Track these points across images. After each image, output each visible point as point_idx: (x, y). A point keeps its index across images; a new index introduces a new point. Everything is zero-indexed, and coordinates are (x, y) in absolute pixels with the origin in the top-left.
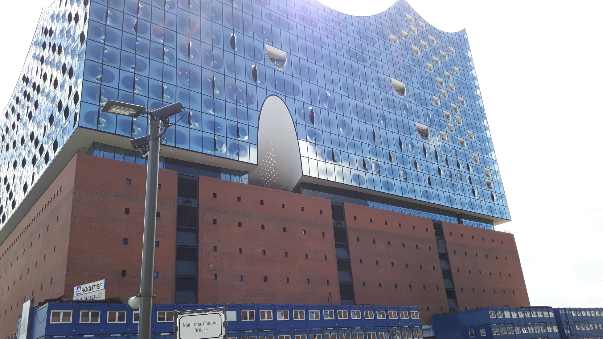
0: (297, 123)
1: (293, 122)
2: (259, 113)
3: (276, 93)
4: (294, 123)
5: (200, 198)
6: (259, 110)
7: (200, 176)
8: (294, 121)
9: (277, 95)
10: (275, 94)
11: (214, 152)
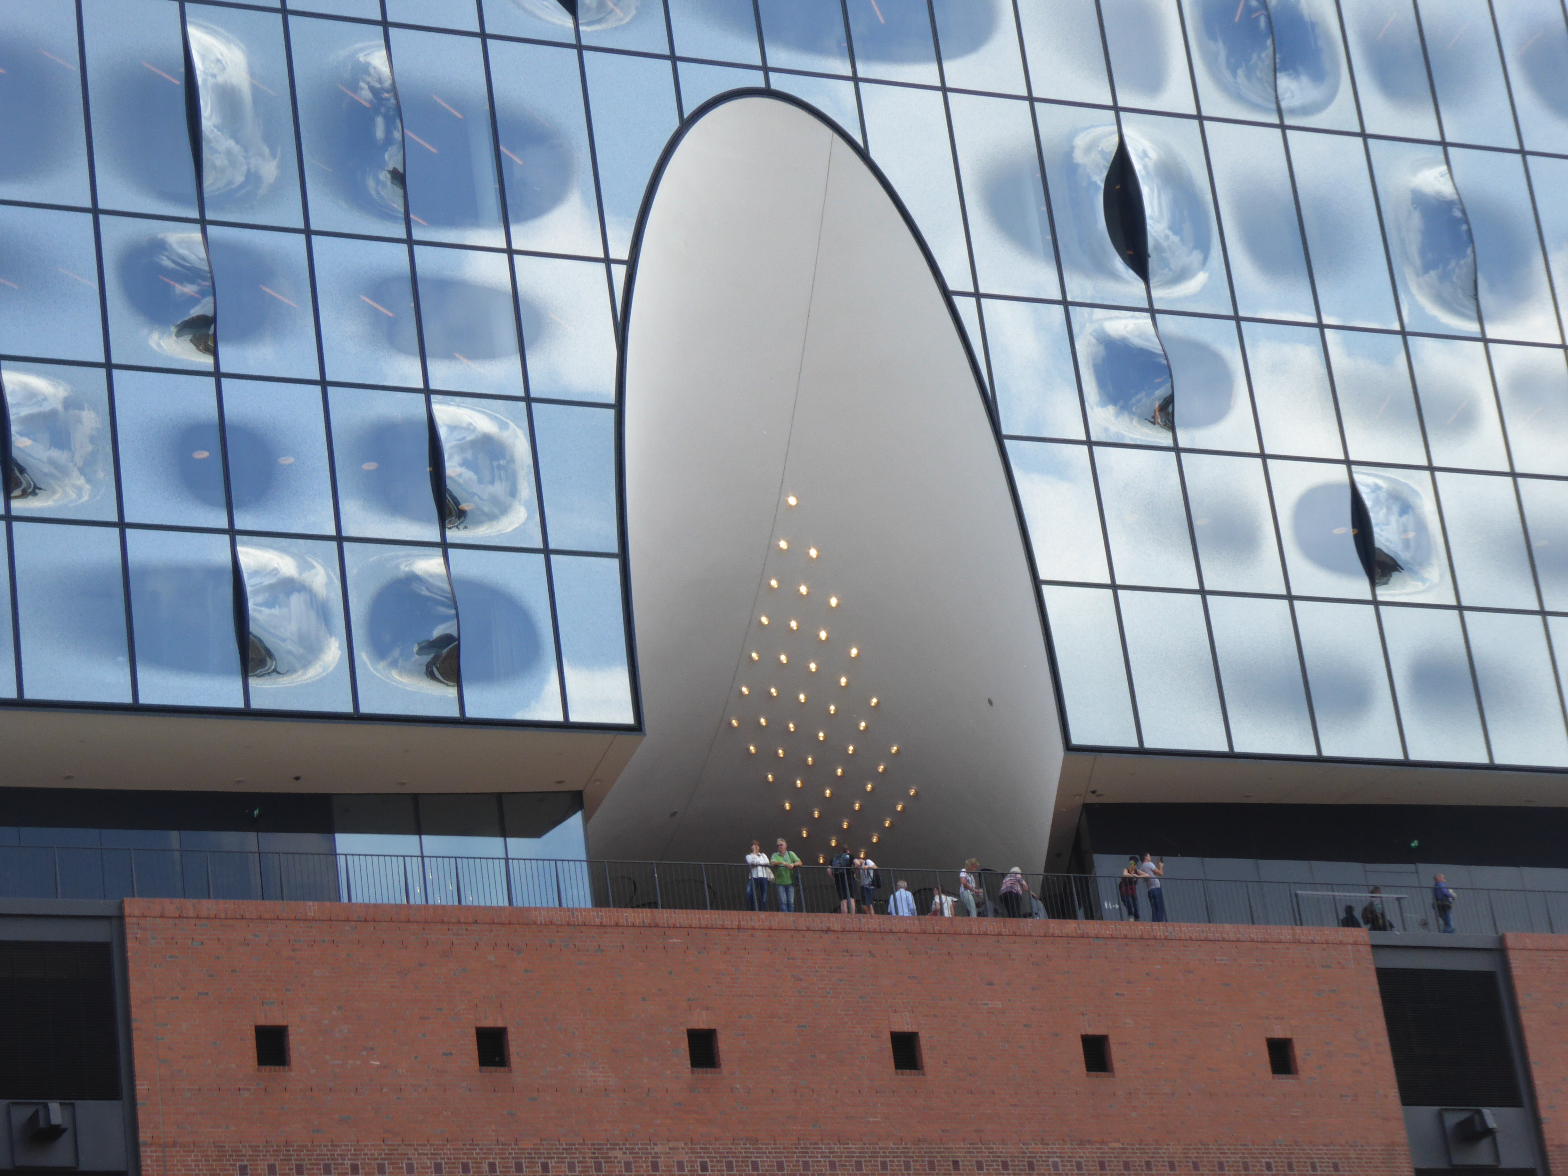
0: (978, 295)
1: (947, 295)
2: (619, 273)
3: (765, 69)
4: (957, 300)
5: (142, 1087)
6: (620, 250)
7: (133, 907)
8: (952, 286)
9: (778, 82)
10: (756, 80)
11: (238, 684)
